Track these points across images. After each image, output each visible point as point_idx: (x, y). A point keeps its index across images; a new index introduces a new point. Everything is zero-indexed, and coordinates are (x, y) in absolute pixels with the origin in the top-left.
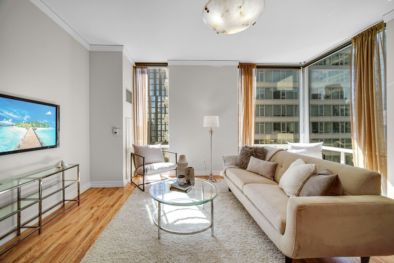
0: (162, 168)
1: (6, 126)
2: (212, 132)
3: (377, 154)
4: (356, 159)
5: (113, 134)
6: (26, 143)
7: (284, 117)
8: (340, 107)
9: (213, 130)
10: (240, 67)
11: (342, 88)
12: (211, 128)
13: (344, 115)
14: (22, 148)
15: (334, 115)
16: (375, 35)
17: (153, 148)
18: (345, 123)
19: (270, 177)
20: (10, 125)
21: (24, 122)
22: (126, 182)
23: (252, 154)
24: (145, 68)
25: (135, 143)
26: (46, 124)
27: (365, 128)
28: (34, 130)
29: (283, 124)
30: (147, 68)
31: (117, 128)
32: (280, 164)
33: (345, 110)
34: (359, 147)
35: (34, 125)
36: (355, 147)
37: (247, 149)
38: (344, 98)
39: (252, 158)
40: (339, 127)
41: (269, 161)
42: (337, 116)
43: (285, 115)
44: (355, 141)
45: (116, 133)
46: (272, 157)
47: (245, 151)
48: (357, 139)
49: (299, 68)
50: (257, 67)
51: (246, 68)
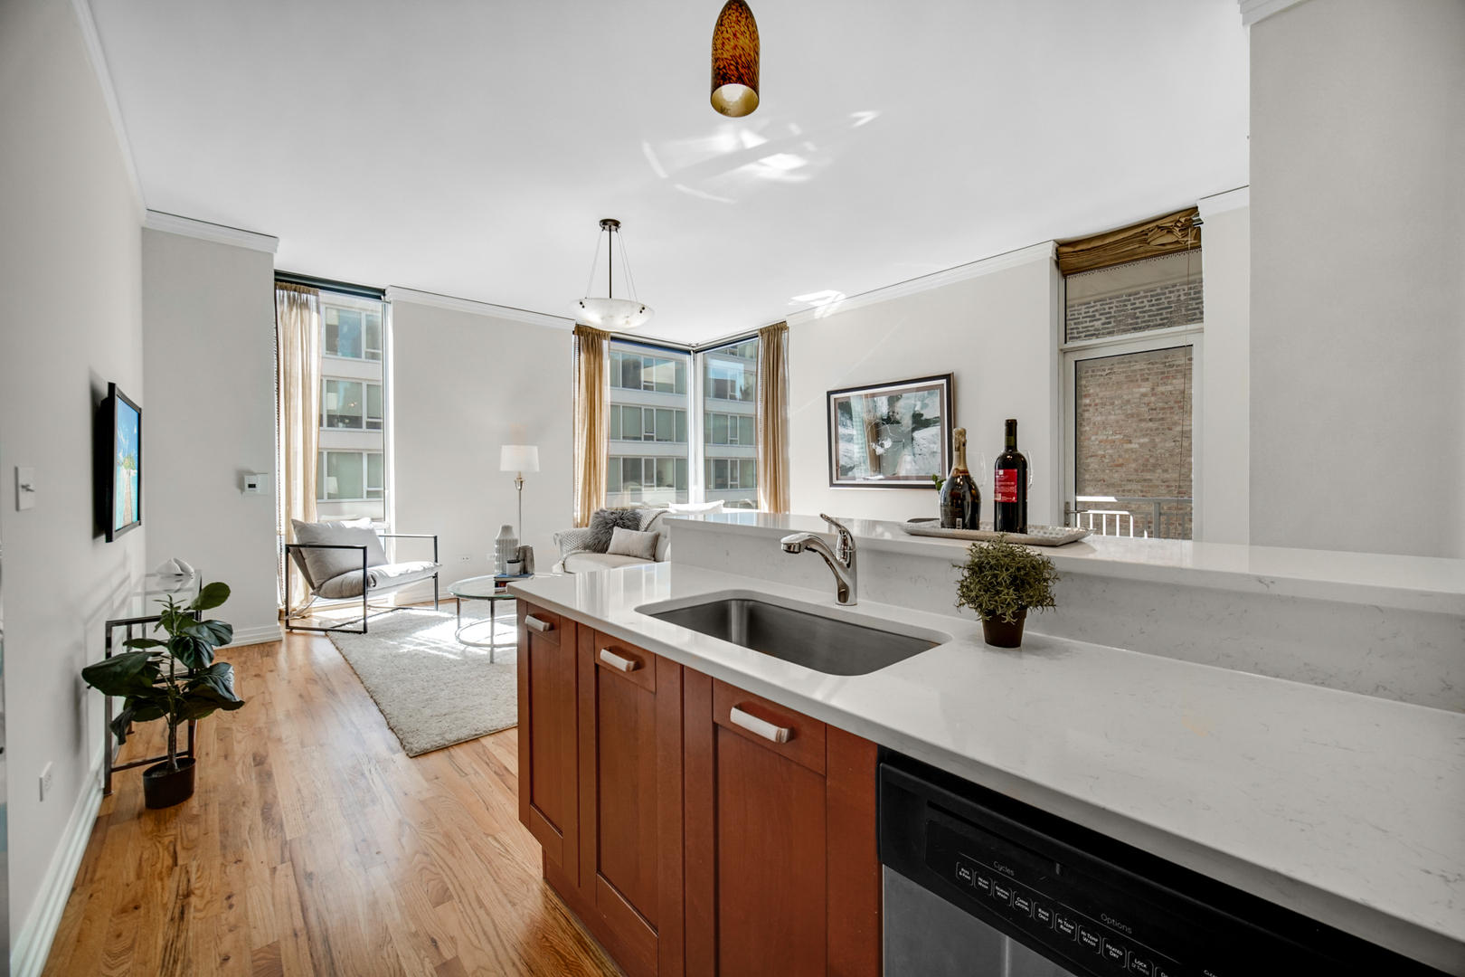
2: (521, 482)
5: (242, 489)
7: (651, 442)
9: (524, 478)
10: (576, 333)
12: (519, 472)
16: (781, 333)
19: (649, 557)
23: (615, 524)
24: (308, 293)
29: (649, 462)
31: (255, 472)
32: (662, 534)
37: (606, 514)
39: (616, 530)
41: (646, 531)
43: (651, 438)
45: (252, 486)
46: (649, 525)
47: (601, 519)
49: (688, 352)
50: (613, 339)
51: (589, 338)
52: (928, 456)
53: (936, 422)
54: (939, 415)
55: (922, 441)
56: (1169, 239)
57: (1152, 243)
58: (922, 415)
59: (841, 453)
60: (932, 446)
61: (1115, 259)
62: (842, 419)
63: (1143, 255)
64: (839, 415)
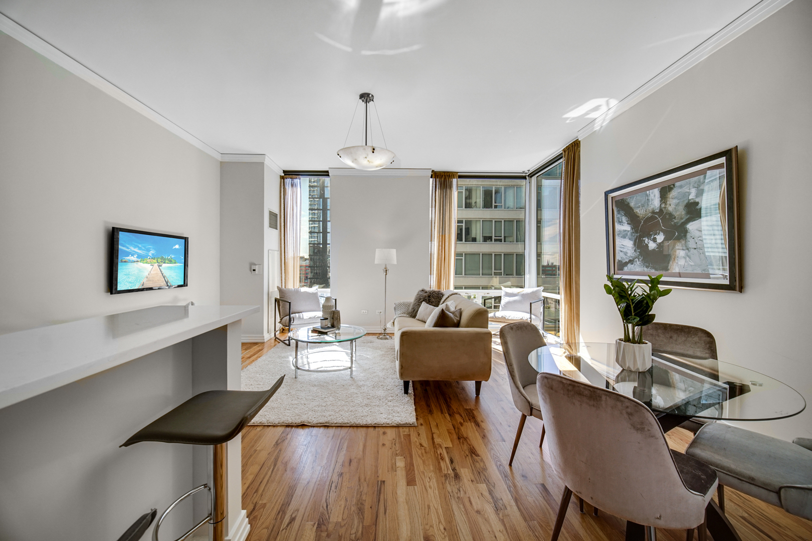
0: (314, 317)
1: (132, 262)
2: (386, 270)
5: (251, 271)
6: (151, 281)
9: (388, 268)
10: (433, 176)
12: (386, 265)
14: (145, 286)
16: (577, 149)
17: (306, 292)
20: (135, 262)
21: (149, 257)
22: (268, 336)
24: (296, 178)
25: (282, 286)
26: (172, 260)
28: (159, 266)
30: (300, 179)
31: (256, 264)
35: (159, 260)
39: (423, 304)
45: (254, 270)
47: (418, 296)
49: (524, 178)
50: (460, 177)
51: (443, 179)
55: (697, 233)
58: (697, 204)
59: (617, 249)
64: (615, 212)
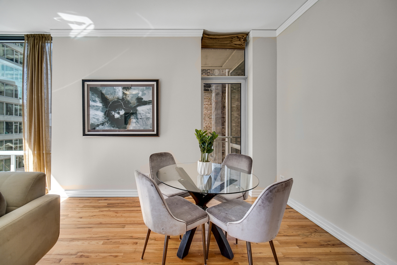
3: (44, 152)
4: (27, 160)
8: (14, 106)
11: (16, 86)
13: (17, 115)
15: (7, 114)
18: (19, 123)
27: (35, 128)
33: (19, 110)
34: (30, 148)
36: (26, 148)
38: (19, 98)
40: (12, 127)
42: (11, 116)
44: (26, 141)
48: (28, 139)
52: (145, 119)
53: (150, 103)
54: (151, 99)
55: (142, 112)
56: (238, 43)
57: (234, 43)
58: (142, 99)
60: (147, 114)
61: (221, 46)
62: (93, 97)
63: (228, 47)
64: (90, 94)
